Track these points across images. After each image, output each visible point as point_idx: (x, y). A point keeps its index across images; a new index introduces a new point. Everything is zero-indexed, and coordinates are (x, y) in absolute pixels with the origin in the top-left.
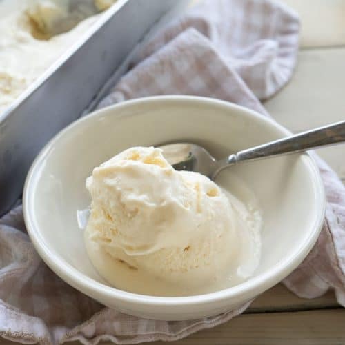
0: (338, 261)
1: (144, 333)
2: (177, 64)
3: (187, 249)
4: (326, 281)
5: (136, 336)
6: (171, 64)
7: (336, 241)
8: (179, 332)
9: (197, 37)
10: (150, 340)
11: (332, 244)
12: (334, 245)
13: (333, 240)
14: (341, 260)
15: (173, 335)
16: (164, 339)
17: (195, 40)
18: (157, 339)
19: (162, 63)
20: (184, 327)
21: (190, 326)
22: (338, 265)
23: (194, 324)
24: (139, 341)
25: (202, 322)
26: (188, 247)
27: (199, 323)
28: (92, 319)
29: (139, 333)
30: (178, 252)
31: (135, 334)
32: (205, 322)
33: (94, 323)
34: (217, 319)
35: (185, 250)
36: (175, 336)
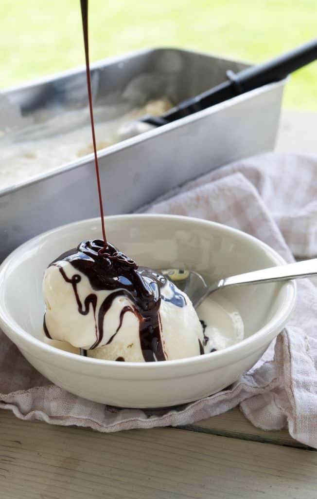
0: (291, 383)
1: (75, 417)
2: (214, 203)
3: (131, 346)
4: (280, 406)
5: (68, 417)
6: (207, 202)
7: (293, 362)
8: (111, 425)
9: (241, 181)
10: (79, 424)
11: (289, 364)
12: (291, 366)
13: (290, 361)
14: (294, 383)
15: (104, 425)
16: (93, 427)
19: (198, 199)
20: (118, 420)
21: (124, 421)
22: (291, 388)
23: (129, 419)
24: (68, 423)
25: (137, 418)
26: (132, 344)
27: (134, 418)
28: (29, 390)
29: (71, 415)
30: (121, 349)
31: (67, 415)
32: (139, 419)
33: (30, 394)
34: (153, 419)
35: (128, 347)
36: (106, 428)
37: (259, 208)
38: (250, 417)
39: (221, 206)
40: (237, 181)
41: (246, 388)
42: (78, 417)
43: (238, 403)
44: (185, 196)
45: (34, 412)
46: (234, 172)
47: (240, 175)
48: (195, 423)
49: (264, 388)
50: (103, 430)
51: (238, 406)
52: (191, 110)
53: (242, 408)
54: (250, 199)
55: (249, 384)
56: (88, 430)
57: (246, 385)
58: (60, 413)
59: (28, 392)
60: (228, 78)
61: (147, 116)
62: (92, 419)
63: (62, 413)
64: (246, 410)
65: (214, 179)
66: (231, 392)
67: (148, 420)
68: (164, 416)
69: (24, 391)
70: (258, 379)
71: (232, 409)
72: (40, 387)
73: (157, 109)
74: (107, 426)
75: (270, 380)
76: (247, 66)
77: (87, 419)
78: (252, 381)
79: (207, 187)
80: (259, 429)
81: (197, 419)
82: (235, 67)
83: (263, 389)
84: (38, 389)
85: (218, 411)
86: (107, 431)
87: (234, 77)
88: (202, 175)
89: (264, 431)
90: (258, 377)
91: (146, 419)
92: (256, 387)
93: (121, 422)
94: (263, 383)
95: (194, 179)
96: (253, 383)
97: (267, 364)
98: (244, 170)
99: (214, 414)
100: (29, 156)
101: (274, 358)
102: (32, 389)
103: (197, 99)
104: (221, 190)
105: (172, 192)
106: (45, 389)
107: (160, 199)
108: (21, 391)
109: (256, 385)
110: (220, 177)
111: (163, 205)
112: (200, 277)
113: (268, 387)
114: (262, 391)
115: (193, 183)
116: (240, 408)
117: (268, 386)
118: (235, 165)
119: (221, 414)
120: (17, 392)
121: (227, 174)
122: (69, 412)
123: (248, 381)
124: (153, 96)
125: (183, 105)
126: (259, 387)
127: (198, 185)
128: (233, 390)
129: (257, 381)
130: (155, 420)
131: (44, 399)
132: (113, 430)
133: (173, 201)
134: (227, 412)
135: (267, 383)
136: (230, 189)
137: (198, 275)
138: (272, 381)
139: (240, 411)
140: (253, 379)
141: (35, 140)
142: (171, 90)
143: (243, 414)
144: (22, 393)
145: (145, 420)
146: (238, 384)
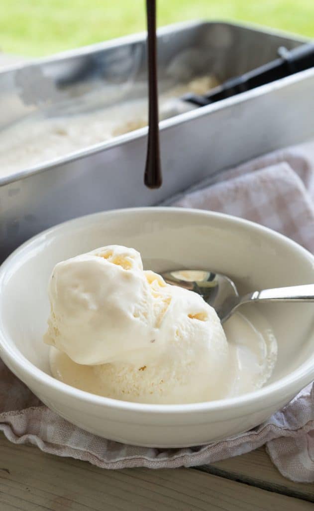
1: (73, 447)
2: (253, 195)
3: (143, 369)
5: (64, 447)
6: (247, 194)
8: (113, 461)
9: (286, 171)
10: (76, 457)
15: (105, 460)
16: (92, 462)
17: (282, 175)
18: (85, 459)
19: (237, 190)
20: (121, 456)
21: (127, 458)
23: (134, 457)
24: (64, 454)
25: (143, 457)
26: (145, 367)
27: (140, 456)
28: (23, 411)
29: (68, 444)
30: (131, 370)
31: (63, 445)
32: (146, 458)
33: (23, 416)
34: (162, 459)
35: (140, 370)
36: (107, 463)
37: (304, 204)
38: (278, 463)
39: (261, 200)
40: (282, 172)
41: (275, 430)
42: (75, 448)
43: (263, 443)
44: (223, 187)
45: (27, 436)
46: (279, 161)
47: (285, 166)
48: (211, 463)
49: (296, 431)
50: (103, 466)
51: (264, 446)
52: (238, 90)
53: (268, 449)
54: (295, 193)
55: (279, 425)
56: (85, 465)
57: (275, 425)
58: (56, 441)
59: (22, 413)
60: (279, 56)
61: (189, 95)
62: (91, 452)
63: (58, 441)
64: (274, 454)
65: (256, 168)
66: (256, 433)
67: (156, 460)
68: (175, 456)
69: (17, 412)
70: (290, 418)
71: (257, 450)
72: (37, 408)
73: (201, 87)
74: (108, 462)
75: (304, 423)
76: (301, 43)
77: (85, 452)
78: (283, 420)
79: (248, 178)
80: (288, 479)
81: (214, 460)
82: (289, 44)
83: (295, 433)
84: (33, 409)
85: (239, 452)
86: (108, 467)
87: (287, 54)
88: (243, 162)
89: (292, 481)
90: (290, 414)
91: (154, 458)
92: (288, 430)
93: (124, 458)
94: (295, 424)
95: (234, 166)
96: (284, 424)
97: (301, 399)
98: (290, 160)
99: (234, 454)
100: (62, 133)
101: (311, 393)
102: (27, 409)
103: (245, 77)
104: (263, 181)
105: (208, 181)
106: (42, 410)
107: (195, 187)
108: (14, 412)
109: (287, 425)
110: (263, 166)
111: (197, 195)
112: (232, 284)
113: (301, 430)
114: (294, 434)
115: (232, 171)
116: (266, 448)
117: (301, 428)
118: (281, 153)
119: (243, 455)
120: (9, 413)
121: (271, 163)
122: (65, 440)
123: (278, 419)
124: (197, 72)
125: (230, 84)
126: (290, 428)
127: (238, 175)
128: (259, 431)
129: (289, 420)
130: (164, 461)
131: (40, 421)
132: (115, 467)
133: (209, 191)
134: (250, 453)
135: (301, 425)
136: (274, 181)
137: (229, 280)
138: (307, 424)
139: (266, 452)
140: (284, 418)
141: (70, 115)
142: (218, 67)
143: (269, 457)
144: (15, 415)
145: (152, 460)
146: (265, 426)
